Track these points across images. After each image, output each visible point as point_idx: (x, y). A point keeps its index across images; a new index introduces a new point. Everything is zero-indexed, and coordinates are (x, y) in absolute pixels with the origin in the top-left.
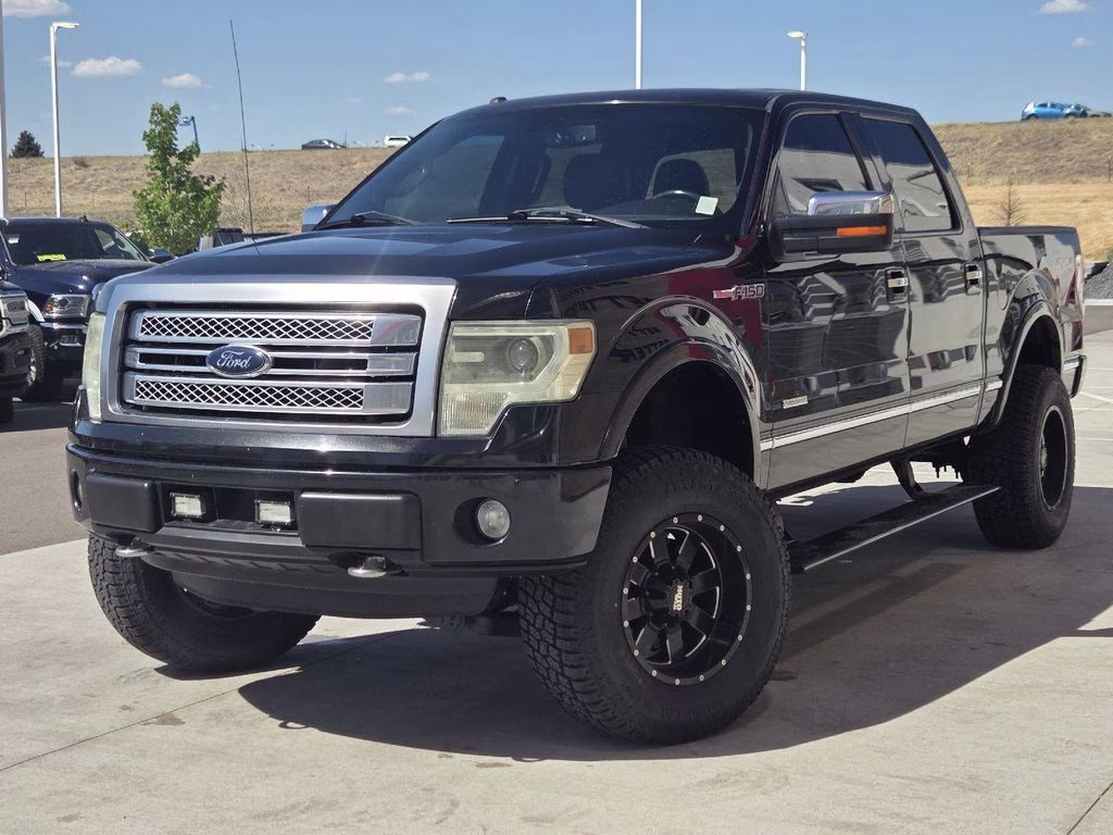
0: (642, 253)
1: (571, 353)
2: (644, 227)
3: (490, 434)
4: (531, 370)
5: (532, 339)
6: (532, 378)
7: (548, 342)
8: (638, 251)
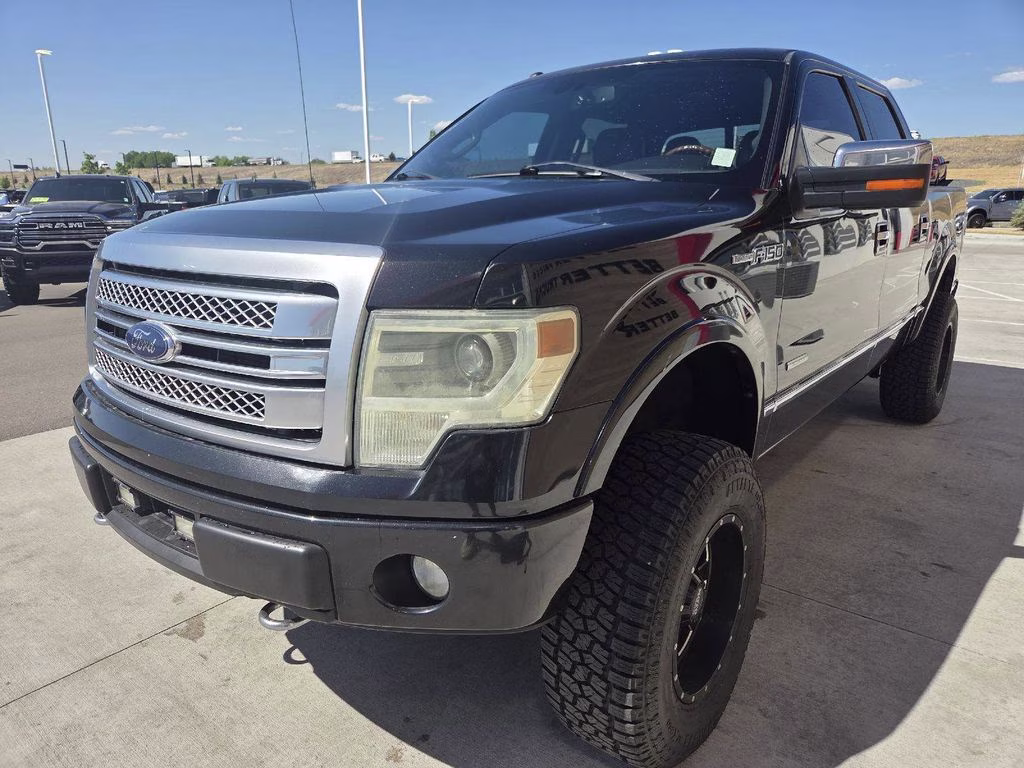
0: (651, 212)
1: (540, 356)
2: (655, 180)
3: (423, 468)
4: (482, 382)
5: (485, 337)
6: (483, 390)
7: (507, 340)
8: (647, 207)
